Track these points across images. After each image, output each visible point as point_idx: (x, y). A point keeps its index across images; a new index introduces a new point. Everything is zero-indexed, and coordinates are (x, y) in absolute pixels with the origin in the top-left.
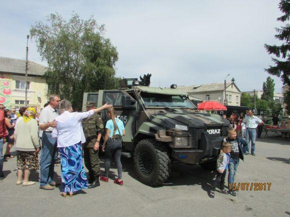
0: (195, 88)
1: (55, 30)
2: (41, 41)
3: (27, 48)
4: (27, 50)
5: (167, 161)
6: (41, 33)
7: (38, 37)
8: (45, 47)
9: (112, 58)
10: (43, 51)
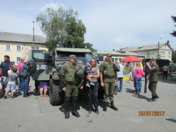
0: (140, 48)
1: (51, 17)
2: (42, 24)
3: (34, 28)
4: (34, 29)
5: (59, 91)
6: (42, 19)
7: (41, 22)
8: (45, 27)
9: (82, 32)
10: (44, 29)
